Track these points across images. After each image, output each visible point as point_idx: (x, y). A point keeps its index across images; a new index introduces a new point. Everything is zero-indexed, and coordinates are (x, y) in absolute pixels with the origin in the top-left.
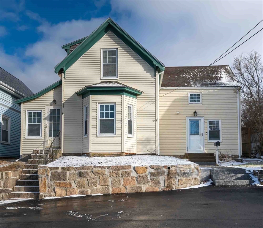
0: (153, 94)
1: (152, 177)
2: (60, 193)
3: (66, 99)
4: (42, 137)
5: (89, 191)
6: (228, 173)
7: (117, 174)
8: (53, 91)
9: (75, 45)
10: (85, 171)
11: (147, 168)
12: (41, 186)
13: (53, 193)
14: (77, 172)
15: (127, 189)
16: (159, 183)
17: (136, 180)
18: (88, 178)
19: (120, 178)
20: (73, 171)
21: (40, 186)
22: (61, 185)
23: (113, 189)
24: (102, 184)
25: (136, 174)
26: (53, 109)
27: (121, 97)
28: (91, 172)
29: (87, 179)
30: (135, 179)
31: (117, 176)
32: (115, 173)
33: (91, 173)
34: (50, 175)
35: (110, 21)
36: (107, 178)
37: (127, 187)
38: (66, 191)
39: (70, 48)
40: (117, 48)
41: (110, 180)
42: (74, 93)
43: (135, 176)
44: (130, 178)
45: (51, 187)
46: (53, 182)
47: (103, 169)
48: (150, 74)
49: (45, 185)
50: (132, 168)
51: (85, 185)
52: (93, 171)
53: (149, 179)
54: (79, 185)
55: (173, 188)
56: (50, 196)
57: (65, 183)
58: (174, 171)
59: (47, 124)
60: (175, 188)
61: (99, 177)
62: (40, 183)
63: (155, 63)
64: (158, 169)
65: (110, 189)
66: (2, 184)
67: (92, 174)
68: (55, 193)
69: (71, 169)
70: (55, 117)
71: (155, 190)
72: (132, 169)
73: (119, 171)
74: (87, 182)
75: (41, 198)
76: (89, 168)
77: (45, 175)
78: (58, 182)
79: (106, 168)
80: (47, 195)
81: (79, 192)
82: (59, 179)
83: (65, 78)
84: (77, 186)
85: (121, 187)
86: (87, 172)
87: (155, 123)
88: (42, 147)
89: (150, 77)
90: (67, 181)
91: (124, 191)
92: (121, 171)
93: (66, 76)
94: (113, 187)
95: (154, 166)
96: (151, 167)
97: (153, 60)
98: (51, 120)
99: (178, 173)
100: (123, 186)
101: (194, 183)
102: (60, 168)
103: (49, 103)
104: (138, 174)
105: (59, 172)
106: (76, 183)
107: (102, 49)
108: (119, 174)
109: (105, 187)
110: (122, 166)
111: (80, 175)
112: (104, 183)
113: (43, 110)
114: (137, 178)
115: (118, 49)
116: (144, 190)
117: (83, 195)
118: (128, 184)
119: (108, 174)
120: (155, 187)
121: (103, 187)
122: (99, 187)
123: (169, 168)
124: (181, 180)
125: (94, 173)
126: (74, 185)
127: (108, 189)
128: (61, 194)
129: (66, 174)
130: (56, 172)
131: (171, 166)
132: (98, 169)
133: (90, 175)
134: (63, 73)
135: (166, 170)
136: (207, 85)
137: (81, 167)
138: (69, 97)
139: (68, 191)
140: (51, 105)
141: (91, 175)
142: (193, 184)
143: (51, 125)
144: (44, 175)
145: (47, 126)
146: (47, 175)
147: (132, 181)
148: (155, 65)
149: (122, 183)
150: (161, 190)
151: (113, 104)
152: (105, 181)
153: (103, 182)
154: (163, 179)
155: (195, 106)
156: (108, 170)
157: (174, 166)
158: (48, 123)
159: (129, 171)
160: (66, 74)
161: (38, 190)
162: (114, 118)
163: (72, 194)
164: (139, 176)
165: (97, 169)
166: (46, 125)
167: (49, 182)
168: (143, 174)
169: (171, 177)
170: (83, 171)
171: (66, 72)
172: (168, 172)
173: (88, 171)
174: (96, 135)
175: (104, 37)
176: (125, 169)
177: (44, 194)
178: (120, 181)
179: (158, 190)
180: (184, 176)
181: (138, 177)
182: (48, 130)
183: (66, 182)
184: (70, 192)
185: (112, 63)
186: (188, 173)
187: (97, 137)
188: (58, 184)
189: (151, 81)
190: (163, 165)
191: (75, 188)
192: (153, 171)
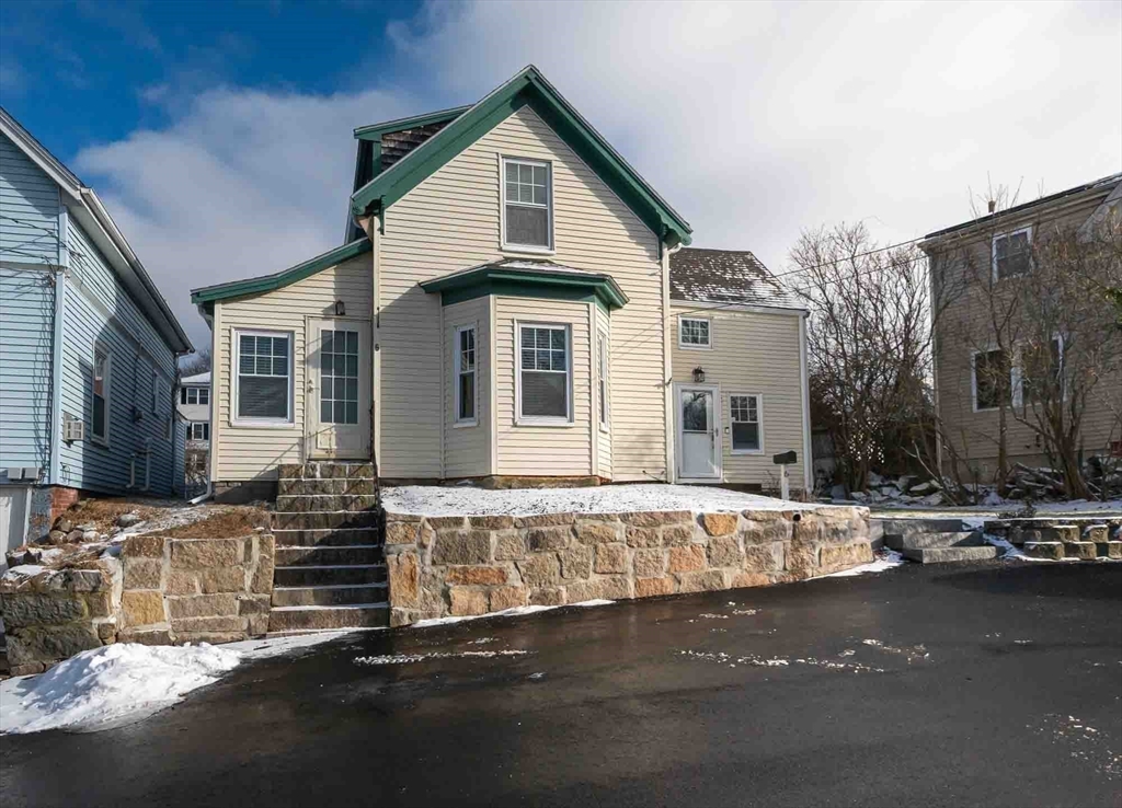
0: (655, 309)
1: (751, 545)
2: (468, 604)
3: (388, 303)
4: (296, 421)
5: (565, 595)
6: (925, 529)
7: (652, 538)
8: (331, 271)
9: (401, 131)
10: (552, 528)
11: (735, 518)
12: (396, 583)
13: (440, 606)
14: (524, 532)
15: (680, 583)
16: (770, 561)
17: (705, 555)
18: (562, 553)
19: (659, 549)
20: (511, 531)
21: (394, 584)
22: (471, 578)
23: (637, 584)
24: (604, 568)
25: (705, 535)
26: (334, 329)
27: (585, 308)
28: (571, 533)
29: (557, 555)
30: (703, 551)
31: (652, 544)
32: (645, 534)
33: (569, 536)
34: (431, 543)
35: (534, 76)
36: (620, 549)
37: (681, 575)
38: (489, 596)
39: (383, 139)
40: (550, 162)
41: (629, 555)
42: (413, 284)
43: (703, 542)
44: (689, 549)
45: (435, 585)
46: (443, 568)
47: (608, 523)
48: (647, 250)
49: (413, 579)
50: (694, 517)
51: (549, 574)
52: (577, 527)
53: (742, 549)
54: (530, 575)
55: (805, 575)
56: (430, 616)
57: (482, 571)
58: (809, 527)
59: (313, 380)
60: (813, 573)
61: (596, 547)
62: (392, 572)
63: (665, 219)
64: (767, 521)
65: (631, 583)
66: (248, 582)
67: (573, 538)
68: (450, 604)
69: (504, 523)
70: (340, 359)
71: (758, 583)
72: (694, 522)
73: (656, 529)
74: (558, 564)
75: (396, 625)
76: (564, 520)
77: (415, 545)
78: (458, 566)
79: (619, 519)
80: (419, 612)
81: (530, 598)
82: (464, 558)
83: (382, 233)
84: (525, 579)
85: (662, 577)
86: (556, 534)
87: (664, 393)
88: (297, 455)
89: (647, 259)
90: (491, 563)
91: (671, 588)
92: (663, 527)
93: (386, 228)
94: (639, 577)
95: (756, 512)
96: (746, 515)
97: (659, 210)
98: (325, 367)
99: (820, 531)
100: (668, 572)
101: (859, 558)
102: (467, 521)
103: (319, 311)
104: (711, 535)
105: (464, 535)
106: (523, 570)
107: (504, 157)
108: (657, 537)
109: (614, 580)
110: (666, 514)
111: (536, 542)
112: (610, 567)
113: (298, 330)
114: (708, 547)
115: (554, 164)
116: (728, 585)
117: (543, 604)
118: (683, 565)
119: (625, 539)
120: (759, 572)
121: (608, 577)
122: (594, 579)
123: (797, 518)
124: (828, 551)
125: (580, 536)
126: (514, 577)
127: (625, 585)
128: (470, 608)
129: (487, 542)
130: (453, 535)
131: (803, 511)
132: (592, 522)
133: (567, 541)
134: (375, 215)
135: (787, 523)
136: (722, 298)
137: (537, 517)
138: (397, 297)
139: (494, 594)
140: (326, 317)
141: (570, 540)
142: (857, 561)
143: (325, 383)
144: (409, 545)
145: (313, 386)
146: (423, 546)
147: (695, 558)
148: (667, 226)
149: (666, 565)
150: (775, 581)
151: (562, 328)
152: (614, 562)
153: (607, 562)
154: (782, 548)
155: (698, 354)
156: (624, 526)
157: (810, 512)
158: (315, 376)
159: (685, 528)
160: (386, 221)
161: (383, 595)
162: (564, 369)
163: (508, 606)
164: (715, 542)
165: (587, 524)
166: (310, 382)
167: (427, 570)
168: (726, 537)
169: (801, 544)
170: (544, 529)
171: (386, 215)
172: (794, 531)
173: (560, 529)
174: (513, 419)
175: (508, 120)
176: (675, 521)
177: (406, 611)
178: (658, 559)
179: (767, 583)
180: (836, 539)
181: (712, 546)
182: (315, 400)
183: (487, 565)
184: (502, 597)
185: (533, 204)
186: (844, 532)
187: (515, 425)
188: (457, 575)
189: (651, 272)
190: (780, 510)
191: (519, 584)
192: (752, 525)
